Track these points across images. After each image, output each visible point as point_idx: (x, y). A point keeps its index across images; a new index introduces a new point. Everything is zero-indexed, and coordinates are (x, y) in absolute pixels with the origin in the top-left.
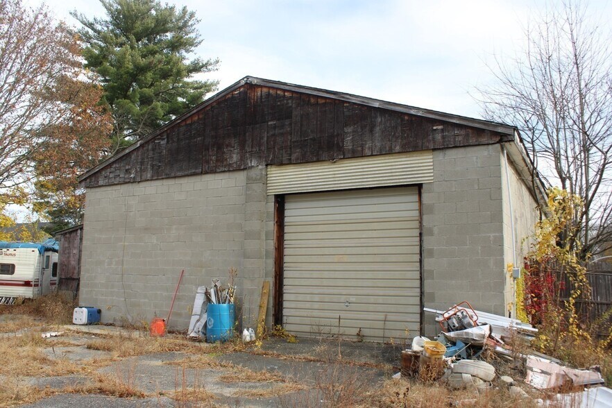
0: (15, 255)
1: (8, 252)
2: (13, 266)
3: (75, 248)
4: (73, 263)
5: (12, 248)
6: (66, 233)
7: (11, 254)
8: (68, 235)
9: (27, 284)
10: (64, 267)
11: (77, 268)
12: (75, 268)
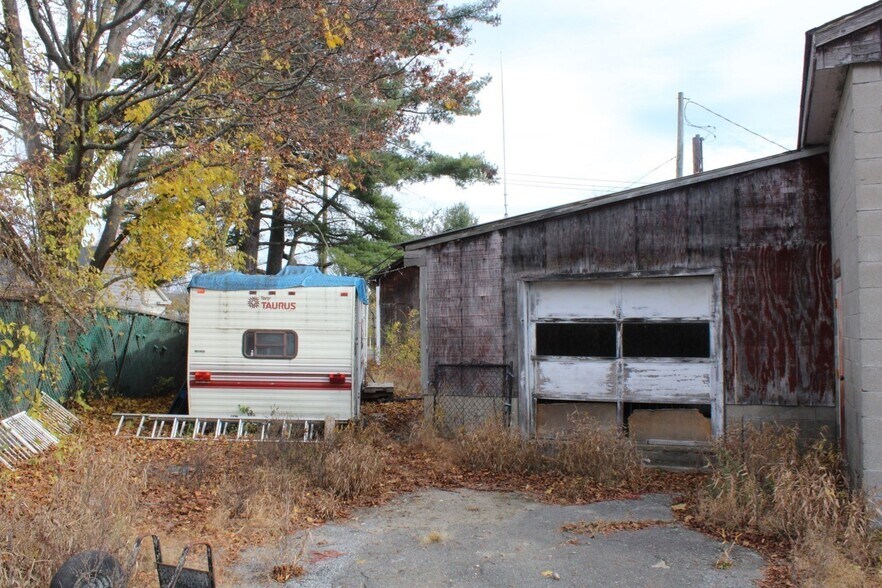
0: (293, 306)
1: (273, 300)
2: (292, 336)
3: (483, 283)
4: (479, 322)
5: (283, 287)
6: (444, 245)
7: (282, 305)
8: (452, 250)
9: (337, 382)
10: (447, 335)
11: (498, 335)
12: (489, 337)
